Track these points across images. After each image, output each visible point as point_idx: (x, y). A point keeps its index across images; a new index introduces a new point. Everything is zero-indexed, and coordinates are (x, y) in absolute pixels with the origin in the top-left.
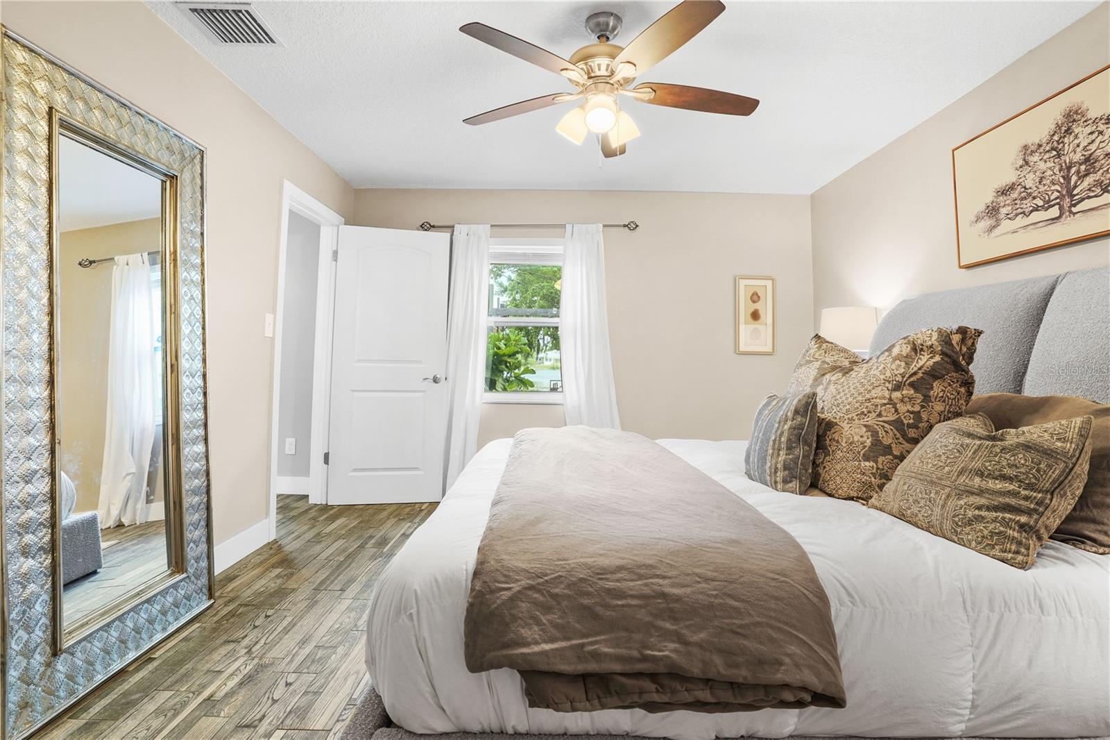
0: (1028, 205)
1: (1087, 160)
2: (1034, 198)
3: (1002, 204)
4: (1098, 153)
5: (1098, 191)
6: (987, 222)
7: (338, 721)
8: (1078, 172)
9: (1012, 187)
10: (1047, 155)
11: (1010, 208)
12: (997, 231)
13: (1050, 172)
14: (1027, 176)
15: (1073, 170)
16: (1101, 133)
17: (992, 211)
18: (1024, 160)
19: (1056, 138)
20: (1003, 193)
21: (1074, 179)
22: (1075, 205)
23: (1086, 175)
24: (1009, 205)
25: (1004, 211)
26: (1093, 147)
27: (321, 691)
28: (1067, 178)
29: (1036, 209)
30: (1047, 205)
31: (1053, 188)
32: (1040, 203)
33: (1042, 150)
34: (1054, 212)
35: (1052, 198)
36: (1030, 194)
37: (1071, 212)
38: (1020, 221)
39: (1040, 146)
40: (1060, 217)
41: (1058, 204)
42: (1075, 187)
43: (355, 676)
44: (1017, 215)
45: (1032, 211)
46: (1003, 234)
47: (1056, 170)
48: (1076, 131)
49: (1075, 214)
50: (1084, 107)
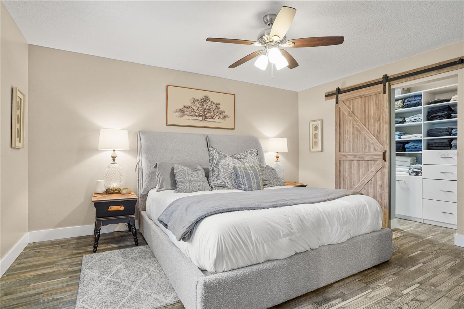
0: (193, 114)
1: (209, 110)
2: (196, 113)
3: (186, 110)
4: (211, 109)
5: (211, 118)
6: (181, 114)
7: (381, 286)
8: (207, 111)
9: (189, 107)
10: (200, 104)
11: (188, 113)
12: (183, 118)
13: (200, 108)
14: (194, 106)
15: (206, 110)
16: (212, 105)
17: (182, 111)
18: (193, 101)
19: (202, 100)
20: (186, 107)
21: (206, 112)
22: (206, 119)
23: (209, 113)
24: (188, 112)
25: (186, 113)
26: (211, 107)
27: (385, 298)
28: (204, 112)
29: (196, 116)
30: (199, 116)
31: (201, 112)
32: (197, 115)
33: (198, 101)
34: (201, 118)
35: (200, 115)
36: (194, 111)
37: (205, 120)
38: (191, 117)
39: (198, 100)
40: (202, 120)
41: (202, 117)
42: (206, 115)
43: (368, 297)
44: (190, 115)
45: (194, 116)
46: (186, 119)
47: (202, 108)
48: (207, 102)
49: (206, 121)
50: (209, 97)
